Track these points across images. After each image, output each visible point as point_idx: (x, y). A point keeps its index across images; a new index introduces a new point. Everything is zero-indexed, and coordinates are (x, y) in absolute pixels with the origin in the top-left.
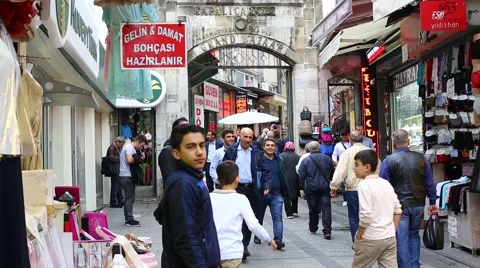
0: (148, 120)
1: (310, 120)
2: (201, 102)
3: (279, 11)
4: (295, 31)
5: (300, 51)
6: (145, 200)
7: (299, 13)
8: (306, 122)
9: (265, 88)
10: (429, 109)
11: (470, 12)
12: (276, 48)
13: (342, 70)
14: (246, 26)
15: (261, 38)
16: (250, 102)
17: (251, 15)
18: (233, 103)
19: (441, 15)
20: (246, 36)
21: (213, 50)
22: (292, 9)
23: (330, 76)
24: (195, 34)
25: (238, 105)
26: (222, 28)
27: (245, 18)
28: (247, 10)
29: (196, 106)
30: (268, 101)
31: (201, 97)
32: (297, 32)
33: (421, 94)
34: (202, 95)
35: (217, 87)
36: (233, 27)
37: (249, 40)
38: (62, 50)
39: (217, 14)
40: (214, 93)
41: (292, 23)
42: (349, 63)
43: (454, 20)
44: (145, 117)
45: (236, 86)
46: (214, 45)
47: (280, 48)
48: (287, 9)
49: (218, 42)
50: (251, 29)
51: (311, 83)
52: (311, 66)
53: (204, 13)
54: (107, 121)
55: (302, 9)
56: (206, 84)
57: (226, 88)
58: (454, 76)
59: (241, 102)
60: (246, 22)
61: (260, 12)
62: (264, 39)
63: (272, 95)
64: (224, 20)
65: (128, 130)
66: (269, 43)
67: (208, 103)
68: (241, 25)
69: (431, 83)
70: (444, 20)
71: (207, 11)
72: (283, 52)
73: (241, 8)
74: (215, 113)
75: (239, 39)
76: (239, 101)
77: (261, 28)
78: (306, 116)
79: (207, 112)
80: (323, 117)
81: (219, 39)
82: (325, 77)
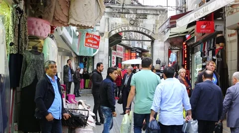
0: (91, 61)
1: (160, 64)
2: (115, 54)
3: (149, 17)
4: (155, 26)
5: (157, 34)
6: (88, 95)
7: (157, 18)
8: (158, 65)
9: (145, 48)
10: (205, 62)
11: (216, 26)
12: (147, 33)
13: (175, 43)
14: (134, 23)
15: (140, 28)
16: (138, 54)
17: (136, 18)
18: (130, 54)
19: (204, 27)
20: (134, 27)
21: (120, 32)
22: (155, 16)
23: (169, 45)
24: (113, 25)
25: (132, 55)
26: (124, 23)
27: (134, 19)
28: (135, 16)
29: (113, 55)
30: (146, 54)
31: (115, 51)
32: (156, 26)
33: (201, 56)
34: (116, 50)
35: (122, 47)
36: (129, 23)
37: (135, 29)
38: (61, 36)
39: (122, 17)
40: (121, 50)
41: (154, 22)
42: (178, 40)
43: (209, 29)
44: (89, 59)
45: (131, 47)
46: (120, 30)
47: (149, 33)
48: (152, 16)
49: (122, 29)
50: (137, 24)
51: (161, 48)
52: (162, 41)
53: (117, 17)
54: (74, 60)
55: (159, 16)
56: (117, 45)
57: (127, 48)
58: (212, 49)
59: (133, 54)
60: (135, 21)
61: (141, 17)
62: (141, 29)
63: (148, 51)
64: (125, 20)
65: (82, 65)
66: (144, 31)
67: (118, 54)
68: (132, 22)
69: (205, 52)
70: (206, 29)
71: (118, 16)
72: (150, 34)
73: (132, 15)
74: (121, 59)
75: (131, 28)
76: (132, 54)
77: (141, 24)
78: (158, 62)
79: (117, 58)
80: (165, 63)
81: (123, 28)
82: (167, 46)
